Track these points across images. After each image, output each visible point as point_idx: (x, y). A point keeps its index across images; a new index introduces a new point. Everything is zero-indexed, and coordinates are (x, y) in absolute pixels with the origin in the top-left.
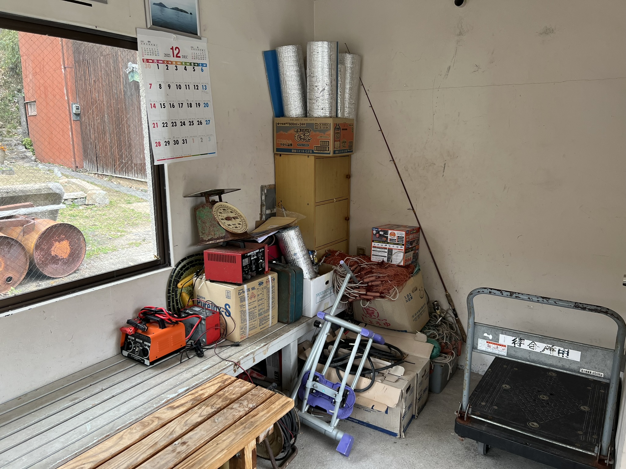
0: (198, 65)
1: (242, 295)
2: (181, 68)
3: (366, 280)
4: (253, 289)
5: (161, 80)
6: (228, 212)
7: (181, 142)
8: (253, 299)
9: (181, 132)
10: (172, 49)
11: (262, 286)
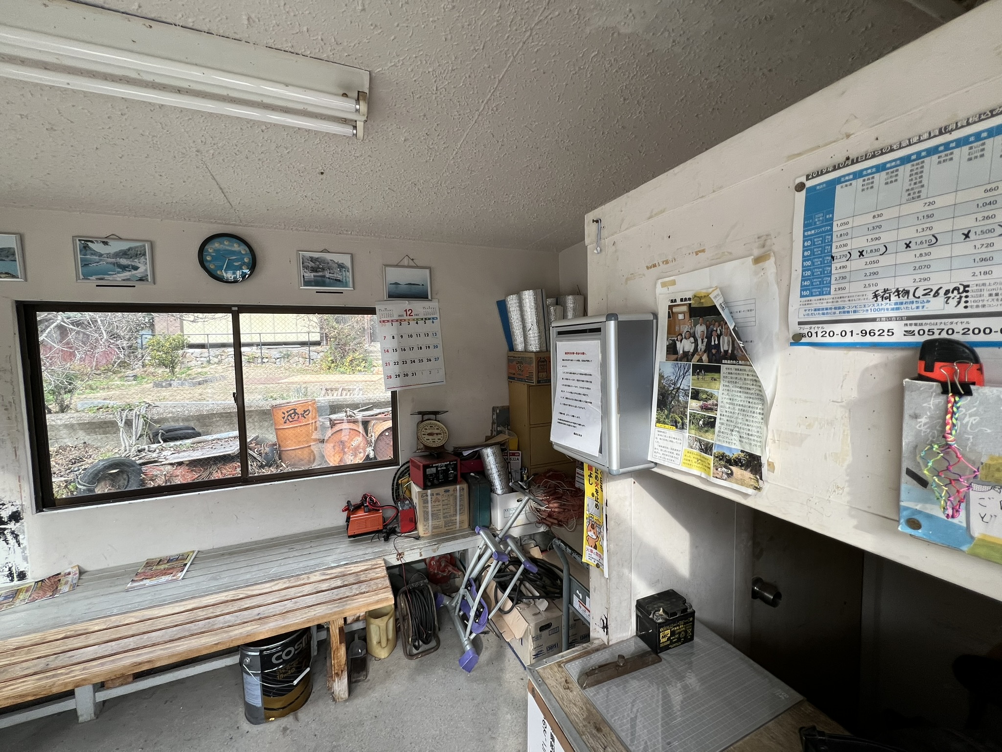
0: (429, 319)
1: (425, 498)
2: (413, 323)
3: (551, 505)
4: (437, 494)
5: (394, 333)
6: (434, 429)
7: (410, 375)
8: (437, 503)
9: (409, 367)
10: (406, 311)
11: (448, 493)
